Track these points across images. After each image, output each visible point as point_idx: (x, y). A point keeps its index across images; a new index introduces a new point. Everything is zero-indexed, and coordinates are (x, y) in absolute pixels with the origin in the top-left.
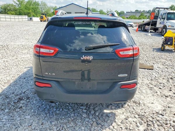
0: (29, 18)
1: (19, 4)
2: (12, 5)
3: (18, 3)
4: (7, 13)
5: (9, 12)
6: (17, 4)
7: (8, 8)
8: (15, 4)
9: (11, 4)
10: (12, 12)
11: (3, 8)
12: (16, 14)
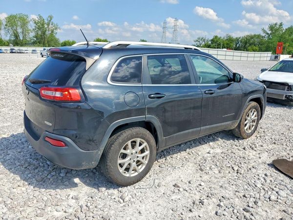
0: (274, 56)
1: (271, 34)
2: (259, 36)
3: (269, 32)
4: (247, 49)
5: (249, 48)
6: (268, 34)
7: (251, 41)
8: (264, 35)
9: (257, 34)
10: (254, 48)
11: (243, 41)
12: (260, 50)
